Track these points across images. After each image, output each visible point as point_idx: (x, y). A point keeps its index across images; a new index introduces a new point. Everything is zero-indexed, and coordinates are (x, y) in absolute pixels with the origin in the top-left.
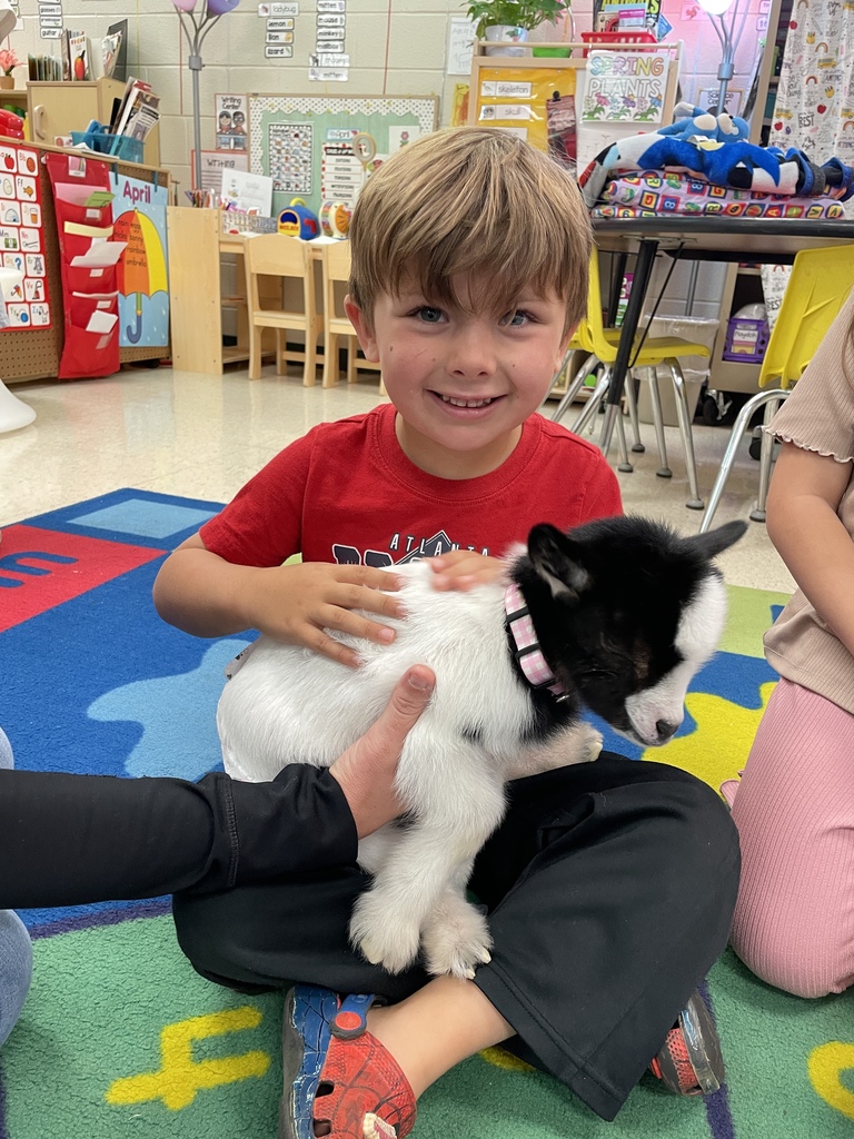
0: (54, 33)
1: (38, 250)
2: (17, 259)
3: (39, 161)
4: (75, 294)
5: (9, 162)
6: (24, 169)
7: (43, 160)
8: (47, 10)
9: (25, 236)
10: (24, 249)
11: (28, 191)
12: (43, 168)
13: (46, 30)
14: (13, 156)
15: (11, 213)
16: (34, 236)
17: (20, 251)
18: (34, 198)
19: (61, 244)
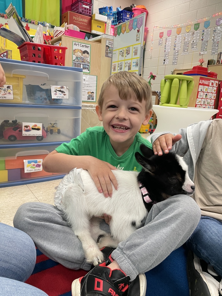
0: (215, 53)
1: (213, 105)
2: (209, 107)
3: (218, 83)
4: (220, 115)
5: (212, 84)
6: (215, 86)
7: (219, 83)
8: (214, 48)
9: (211, 101)
10: (211, 104)
11: (215, 91)
12: (219, 85)
13: (213, 53)
14: (213, 83)
15: (210, 96)
16: (213, 101)
17: (210, 105)
18: (215, 92)
19: (219, 103)
